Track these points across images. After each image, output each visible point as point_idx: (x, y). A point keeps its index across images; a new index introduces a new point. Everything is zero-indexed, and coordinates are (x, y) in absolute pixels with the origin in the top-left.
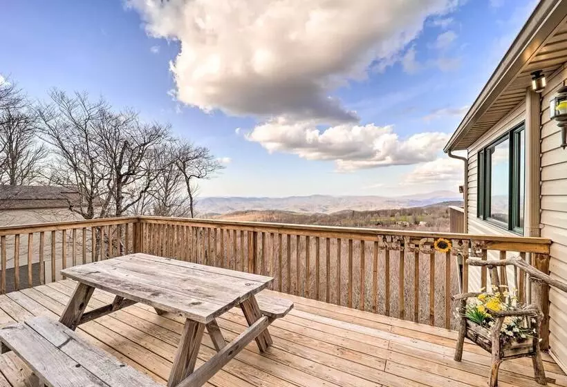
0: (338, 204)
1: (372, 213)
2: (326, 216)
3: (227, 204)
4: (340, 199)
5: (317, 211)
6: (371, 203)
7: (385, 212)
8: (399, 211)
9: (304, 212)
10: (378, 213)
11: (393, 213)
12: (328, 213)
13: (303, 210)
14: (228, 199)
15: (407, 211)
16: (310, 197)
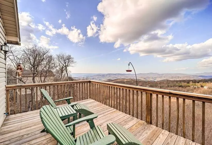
0: (161, 77)
1: (177, 81)
2: (154, 82)
3: (115, 76)
4: (163, 74)
5: (151, 80)
6: (179, 77)
7: (184, 81)
8: (192, 81)
9: (145, 80)
10: (180, 81)
11: (188, 82)
12: (156, 81)
13: (145, 79)
14: (115, 74)
15: (197, 81)
16: (148, 74)
